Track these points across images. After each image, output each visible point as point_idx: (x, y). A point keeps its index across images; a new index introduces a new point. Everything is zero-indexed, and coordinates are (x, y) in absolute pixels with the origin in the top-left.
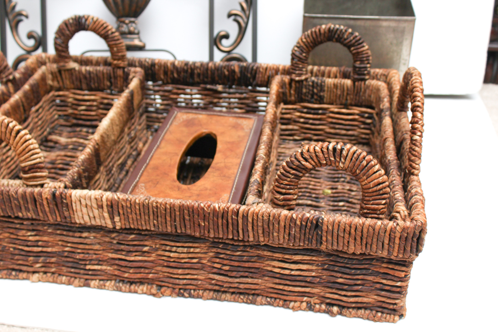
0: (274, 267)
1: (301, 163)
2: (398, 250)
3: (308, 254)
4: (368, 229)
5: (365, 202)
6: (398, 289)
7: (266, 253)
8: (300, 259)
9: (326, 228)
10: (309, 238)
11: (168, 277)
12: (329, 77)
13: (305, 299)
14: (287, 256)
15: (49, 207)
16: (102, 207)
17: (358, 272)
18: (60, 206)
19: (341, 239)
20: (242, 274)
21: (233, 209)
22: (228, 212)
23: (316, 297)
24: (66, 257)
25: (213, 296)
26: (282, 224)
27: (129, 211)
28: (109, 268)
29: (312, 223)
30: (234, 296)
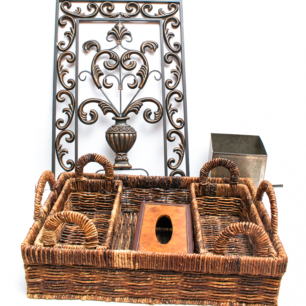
0: (214, 284)
1: (230, 233)
2: (276, 272)
3: (232, 277)
4: (262, 263)
5: (258, 249)
6: (275, 292)
7: (210, 278)
8: (228, 279)
9: (242, 263)
10: (234, 269)
11: (158, 293)
12: (218, 183)
13: (229, 300)
14: (221, 279)
15: (101, 259)
16: (130, 258)
17: (256, 284)
18: (107, 259)
19: (249, 268)
20: (198, 289)
21: (197, 256)
22: (195, 258)
23: (234, 299)
24: (105, 285)
25: (181, 302)
26: (221, 262)
27: (144, 260)
28: (126, 290)
29: (235, 261)
30: (192, 301)
